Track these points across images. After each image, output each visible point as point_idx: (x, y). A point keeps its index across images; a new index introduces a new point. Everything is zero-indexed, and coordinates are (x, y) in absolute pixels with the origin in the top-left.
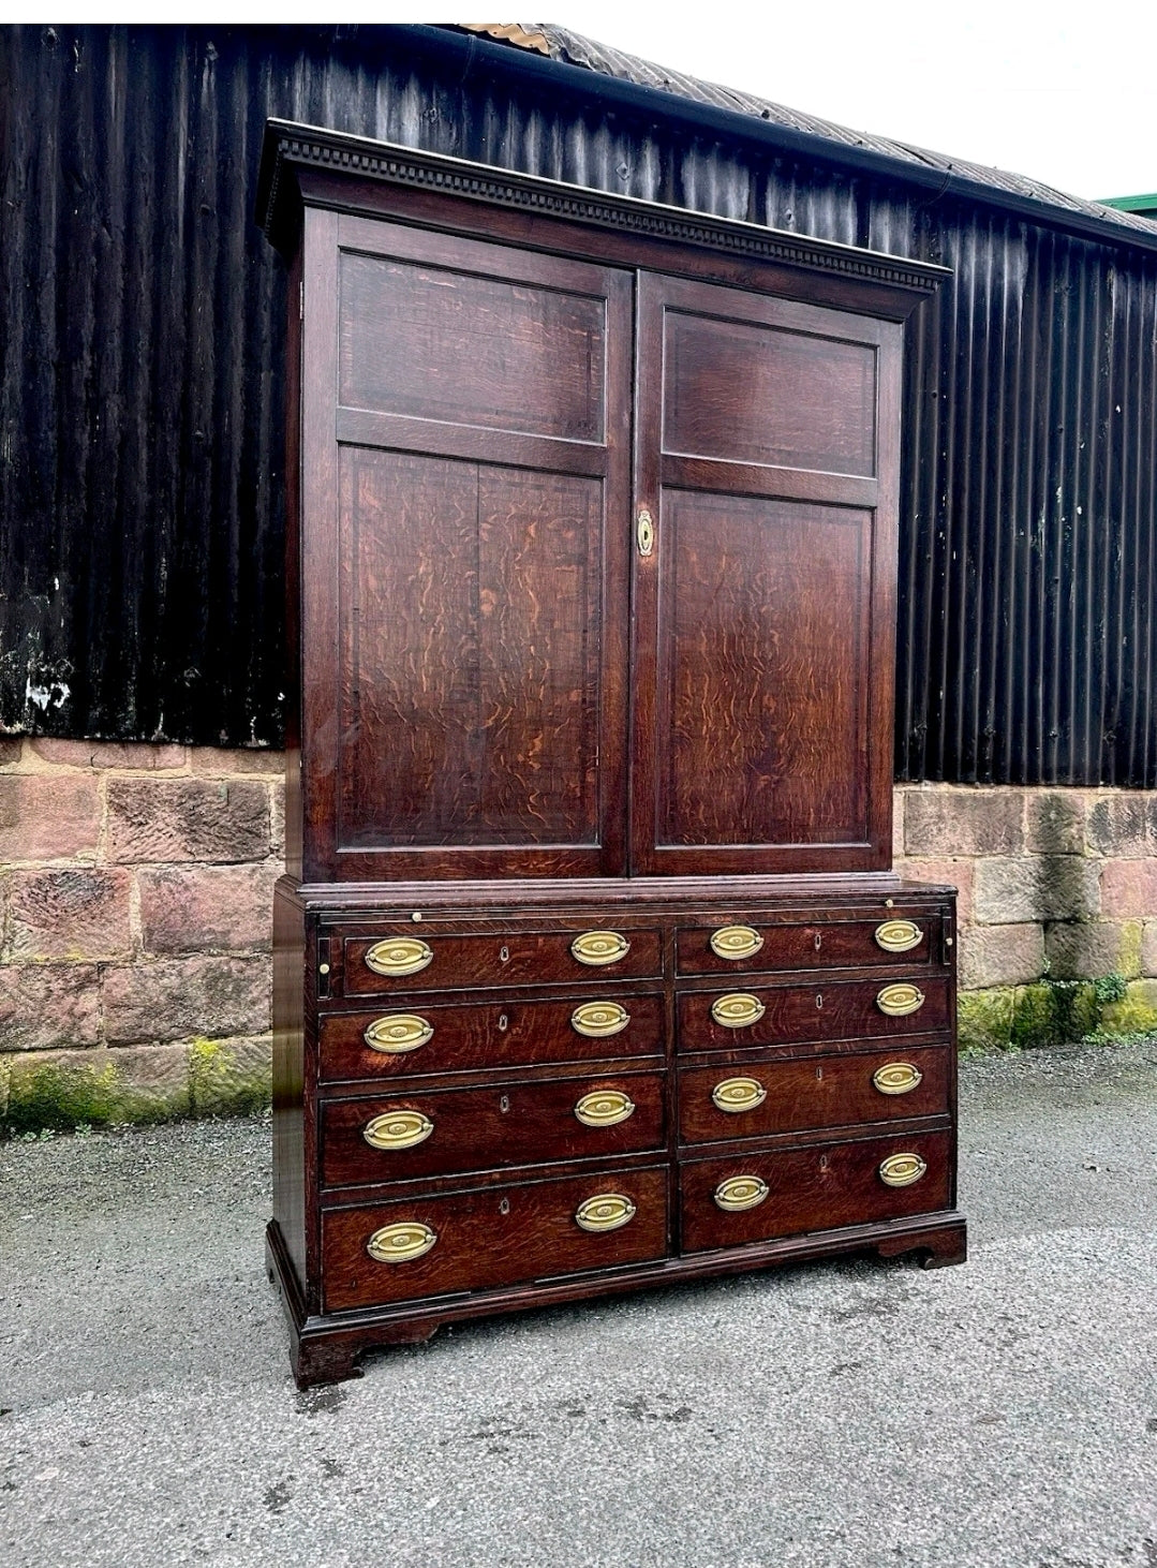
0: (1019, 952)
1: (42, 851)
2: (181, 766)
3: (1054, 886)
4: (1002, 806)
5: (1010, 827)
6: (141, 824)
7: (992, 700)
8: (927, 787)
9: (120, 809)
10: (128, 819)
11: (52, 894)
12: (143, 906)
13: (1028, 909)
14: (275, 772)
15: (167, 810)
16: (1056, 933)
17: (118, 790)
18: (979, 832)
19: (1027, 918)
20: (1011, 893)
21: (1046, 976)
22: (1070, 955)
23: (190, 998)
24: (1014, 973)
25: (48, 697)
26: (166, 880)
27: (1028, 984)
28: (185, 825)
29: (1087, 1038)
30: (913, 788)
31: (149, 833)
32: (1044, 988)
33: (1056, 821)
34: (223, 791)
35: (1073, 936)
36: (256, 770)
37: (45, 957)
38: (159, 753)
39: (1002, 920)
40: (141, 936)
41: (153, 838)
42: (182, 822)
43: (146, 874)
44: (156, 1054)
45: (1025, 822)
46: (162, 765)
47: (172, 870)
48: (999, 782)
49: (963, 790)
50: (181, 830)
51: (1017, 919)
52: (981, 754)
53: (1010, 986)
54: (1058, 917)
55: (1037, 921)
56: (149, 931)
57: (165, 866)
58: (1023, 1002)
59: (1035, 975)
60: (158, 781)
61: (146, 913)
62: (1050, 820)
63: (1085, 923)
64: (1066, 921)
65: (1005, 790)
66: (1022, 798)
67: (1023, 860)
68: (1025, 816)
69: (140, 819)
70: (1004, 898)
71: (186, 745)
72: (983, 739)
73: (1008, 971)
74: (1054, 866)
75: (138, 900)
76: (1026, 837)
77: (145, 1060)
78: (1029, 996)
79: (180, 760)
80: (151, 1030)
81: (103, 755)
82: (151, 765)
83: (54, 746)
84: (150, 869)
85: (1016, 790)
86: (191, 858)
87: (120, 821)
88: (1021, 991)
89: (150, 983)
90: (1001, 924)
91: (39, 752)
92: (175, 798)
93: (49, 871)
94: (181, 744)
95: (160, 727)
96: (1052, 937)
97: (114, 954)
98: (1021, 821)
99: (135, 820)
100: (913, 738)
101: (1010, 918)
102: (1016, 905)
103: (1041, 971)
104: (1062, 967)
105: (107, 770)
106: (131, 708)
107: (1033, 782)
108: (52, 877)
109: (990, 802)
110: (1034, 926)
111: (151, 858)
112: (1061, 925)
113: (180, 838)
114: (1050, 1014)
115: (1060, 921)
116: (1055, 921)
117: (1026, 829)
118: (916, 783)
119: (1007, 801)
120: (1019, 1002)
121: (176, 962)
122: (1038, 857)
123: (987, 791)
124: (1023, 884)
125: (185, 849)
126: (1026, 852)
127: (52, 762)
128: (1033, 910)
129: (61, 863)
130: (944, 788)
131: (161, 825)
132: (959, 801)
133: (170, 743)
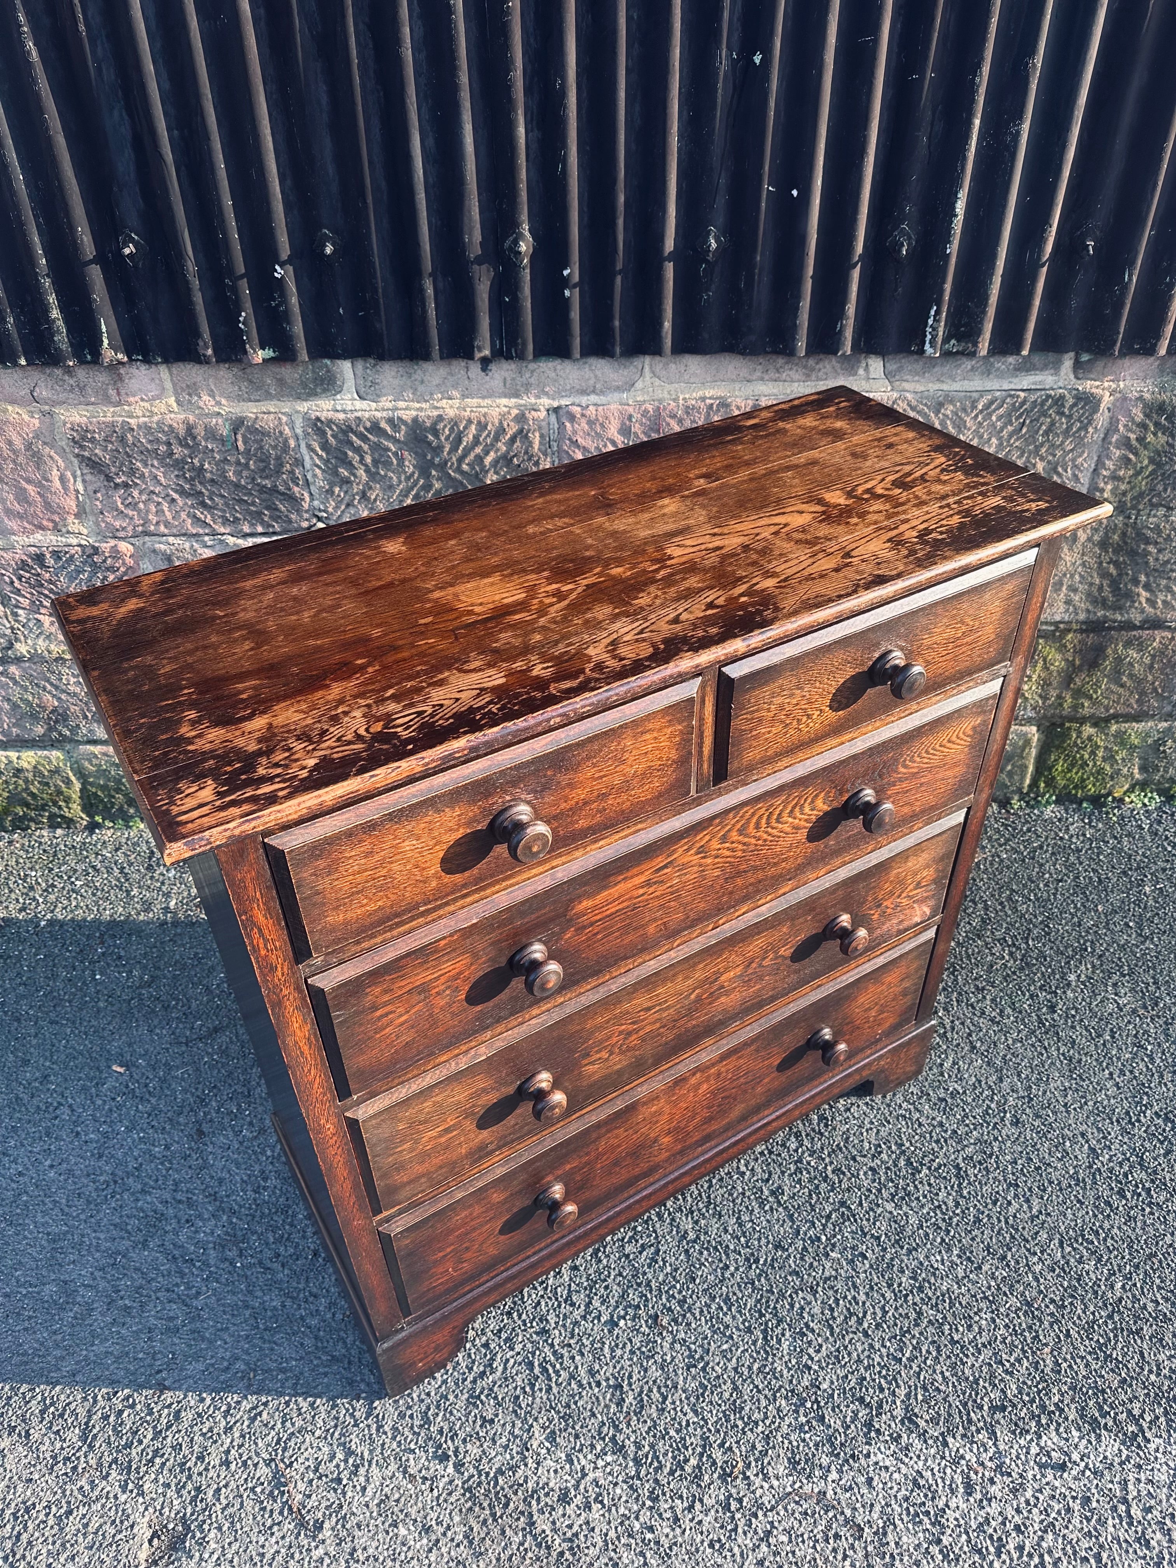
9: (93, 465)
10: (109, 478)
14: (299, 398)
34: (225, 431)
36: (268, 396)
38: (120, 378)
50: (182, 492)
71: (157, 364)
87: (97, 481)
92: (163, 448)
94: (147, 361)
95: (106, 342)
99: (118, 481)
108: (39, 558)
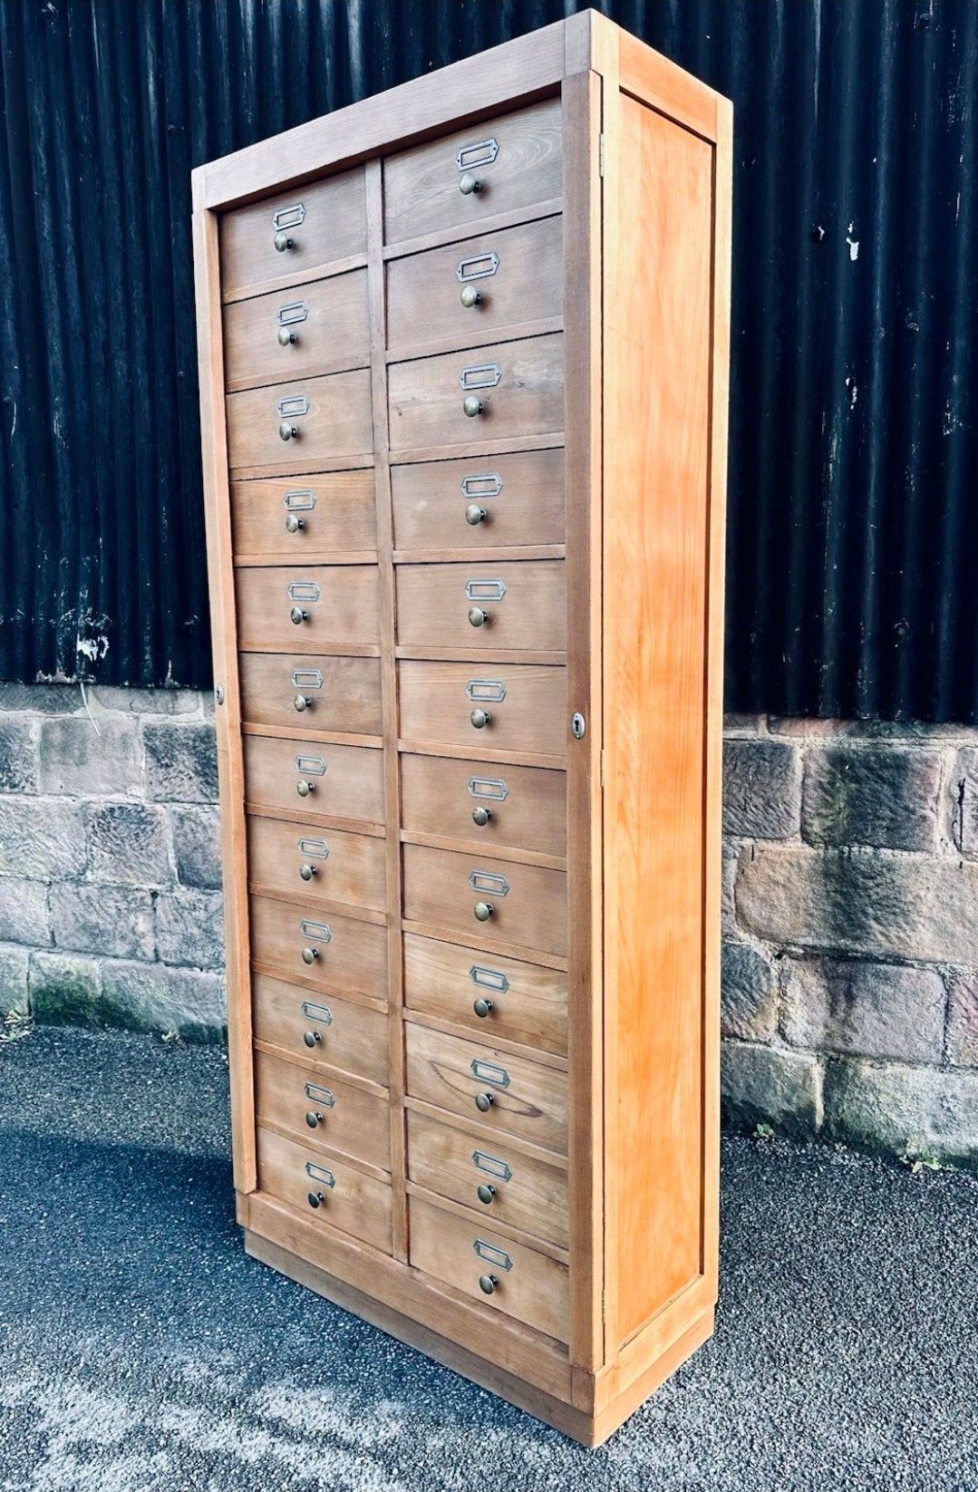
1: (103, 787)
2: (194, 711)
6: (167, 766)
11: (113, 824)
12: (175, 842)
15: (186, 752)
17: (150, 734)
23: (216, 933)
25: (95, 649)
26: (190, 819)
28: (199, 769)
31: (175, 774)
37: (113, 879)
40: (176, 870)
41: (178, 779)
42: (197, 765)
43: (174, 812)
44: (194, 979)
46: (180, 710)
47: (194, 810)
56: (180, 866)
57: (188, 806)
60: (178, 725)
61: (178, 851)
69: (167, 761)
75: (171, 837)
77: (187, 983)
79: (192, 705)
80: (189, 958)
81: (137, 699)
82: (171, 710)
83: (106, 692)
84: (178, 808)
86: (207, 800)
89: (185, 914)
91: (98, 699)
93: (109, 805)
97: (159, 883)
105: (142, 715)
106: (147, 657)
111: (177, 797)
113: (197, 780)
121: (204, 898)
125: (201, 791)
127: (106, 708)
129: (119, 798)
131: (182, 768)
133: (182, 688)
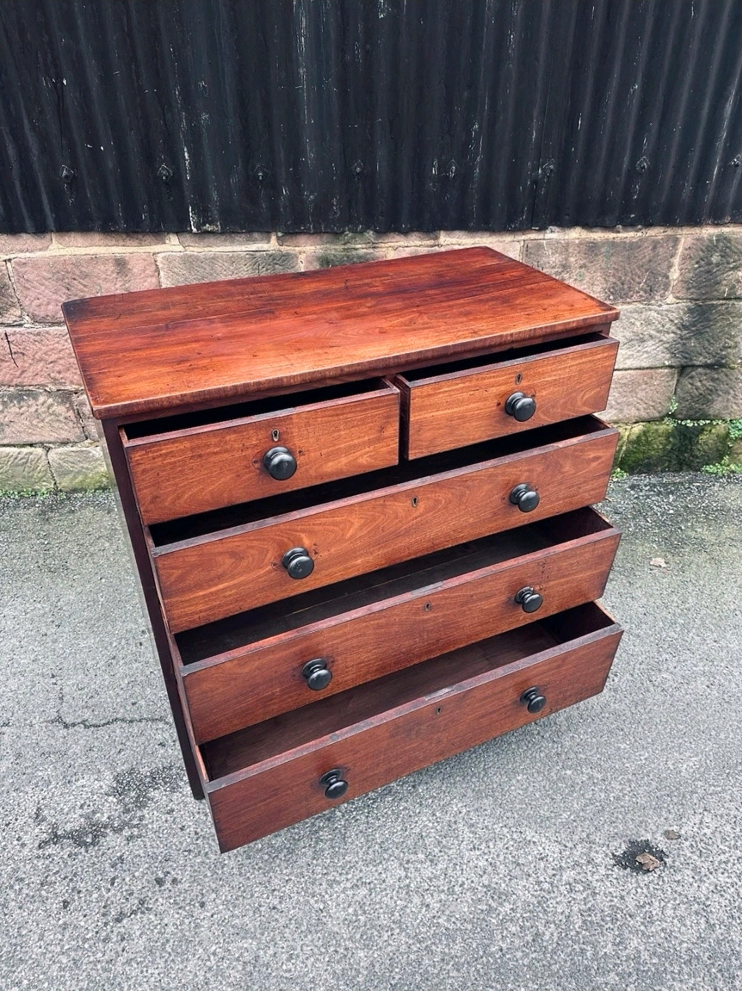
0: (641, 394)
3: (698, 334)
4: (648, 253)
5: (654, 274)
7: (654, 125)
8: (554, 235)
13: (661, 356)
16: (692, 377)
18: (612, 279)
19: (658, 364)
20: (642, 341)
21: (673, 416)
22: (706, 398)
24: (633, 413)
27: (649, 422)
29: (709, 468)
30: (533, 236)
32: (669, 425)
33: (718, 265)
35: (713, 380)
39: (626, 366)
45: (676, 267)
48: (649, 225)
49: (598, 236)
51: (644, 364)
52: (627, 192)
53: (626, 424)
54: (698, 363)
55: (670, 367)
58: (638, 437)
59: (657, 415)
62: (710, 263)
63: (733, 369)
64: (706, 366)
65: (656, 233)
66: (676, 241)
67: (665, 307)
68: (676, 260)
70: (633, 346)
72: (632, 174)
73: (626, 411)
74: (704, 313)
76: (673, 283)
78: (645, 433)
85: (670, 232)
88: (638, 429)
90: (626, 370)
96: (686, 381)
98: (670, 266)
100: (535, 182)
101: (636, 364)
102: (647, 352)
103: (665, 412)
104: (691, 408)
107: (693, 220)
109: (633, 247)
110: (666, 371)
112: (700, 370)
114: (669, 447)
115: (699, 366)
116: (694, 367)
117: (675, 274)
118: (540, 230)
119: (655, 245)
120: (634, 437)
122: (684, 305)
123: (630, 235)
124: (659, 331)
126: (670, 299)
128: (668, 356)
130: (576, 234)
132: (592, 248)
